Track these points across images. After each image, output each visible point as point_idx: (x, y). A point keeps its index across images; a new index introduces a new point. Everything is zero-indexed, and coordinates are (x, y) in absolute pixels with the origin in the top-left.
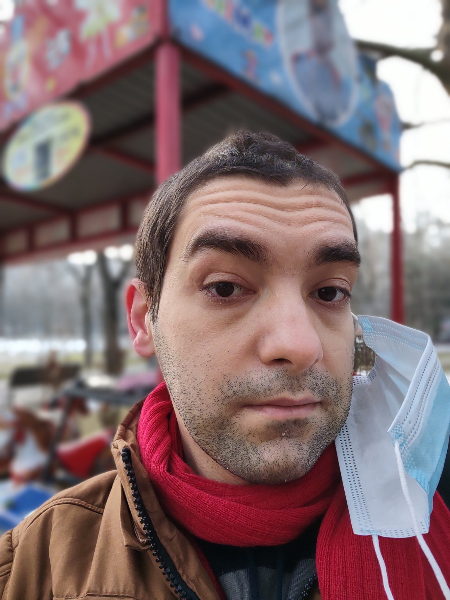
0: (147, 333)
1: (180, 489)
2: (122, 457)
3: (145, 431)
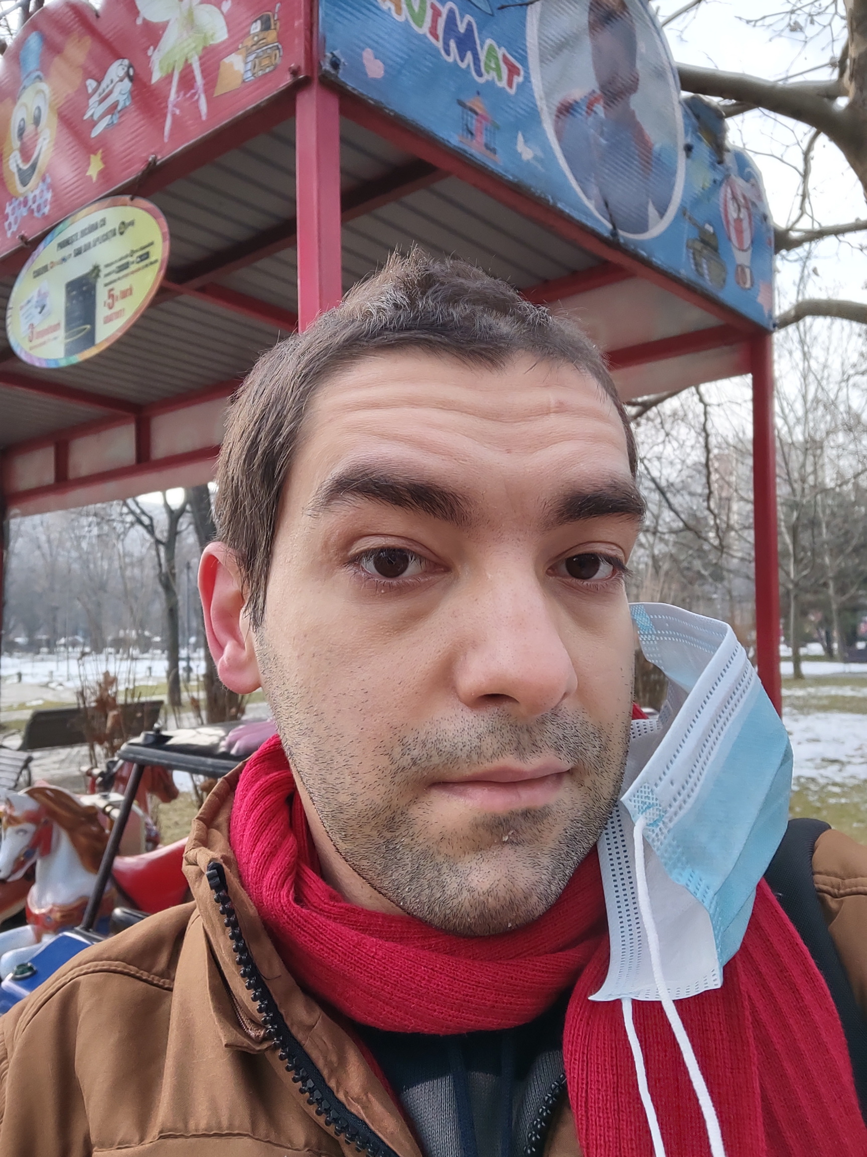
0: (244, 648)
1: (322, 933)
2: (209, 880)
3: (246, 831)
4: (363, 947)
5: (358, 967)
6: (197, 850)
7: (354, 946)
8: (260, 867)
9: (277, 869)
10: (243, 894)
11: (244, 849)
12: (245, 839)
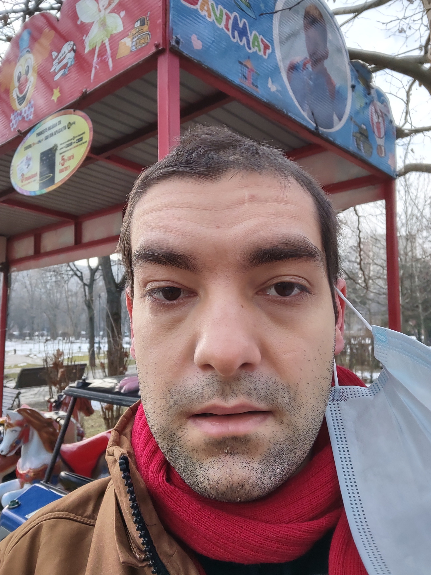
2: (120, 465)
3: (141, 438)
4: (203, 511)
5: (200, 522)
6: (114, 447)
7: (198, 510)
8: (148, 459)
9: (158, 461)
10: (138, 475)
11: (139, 448)
12: (141, 442)
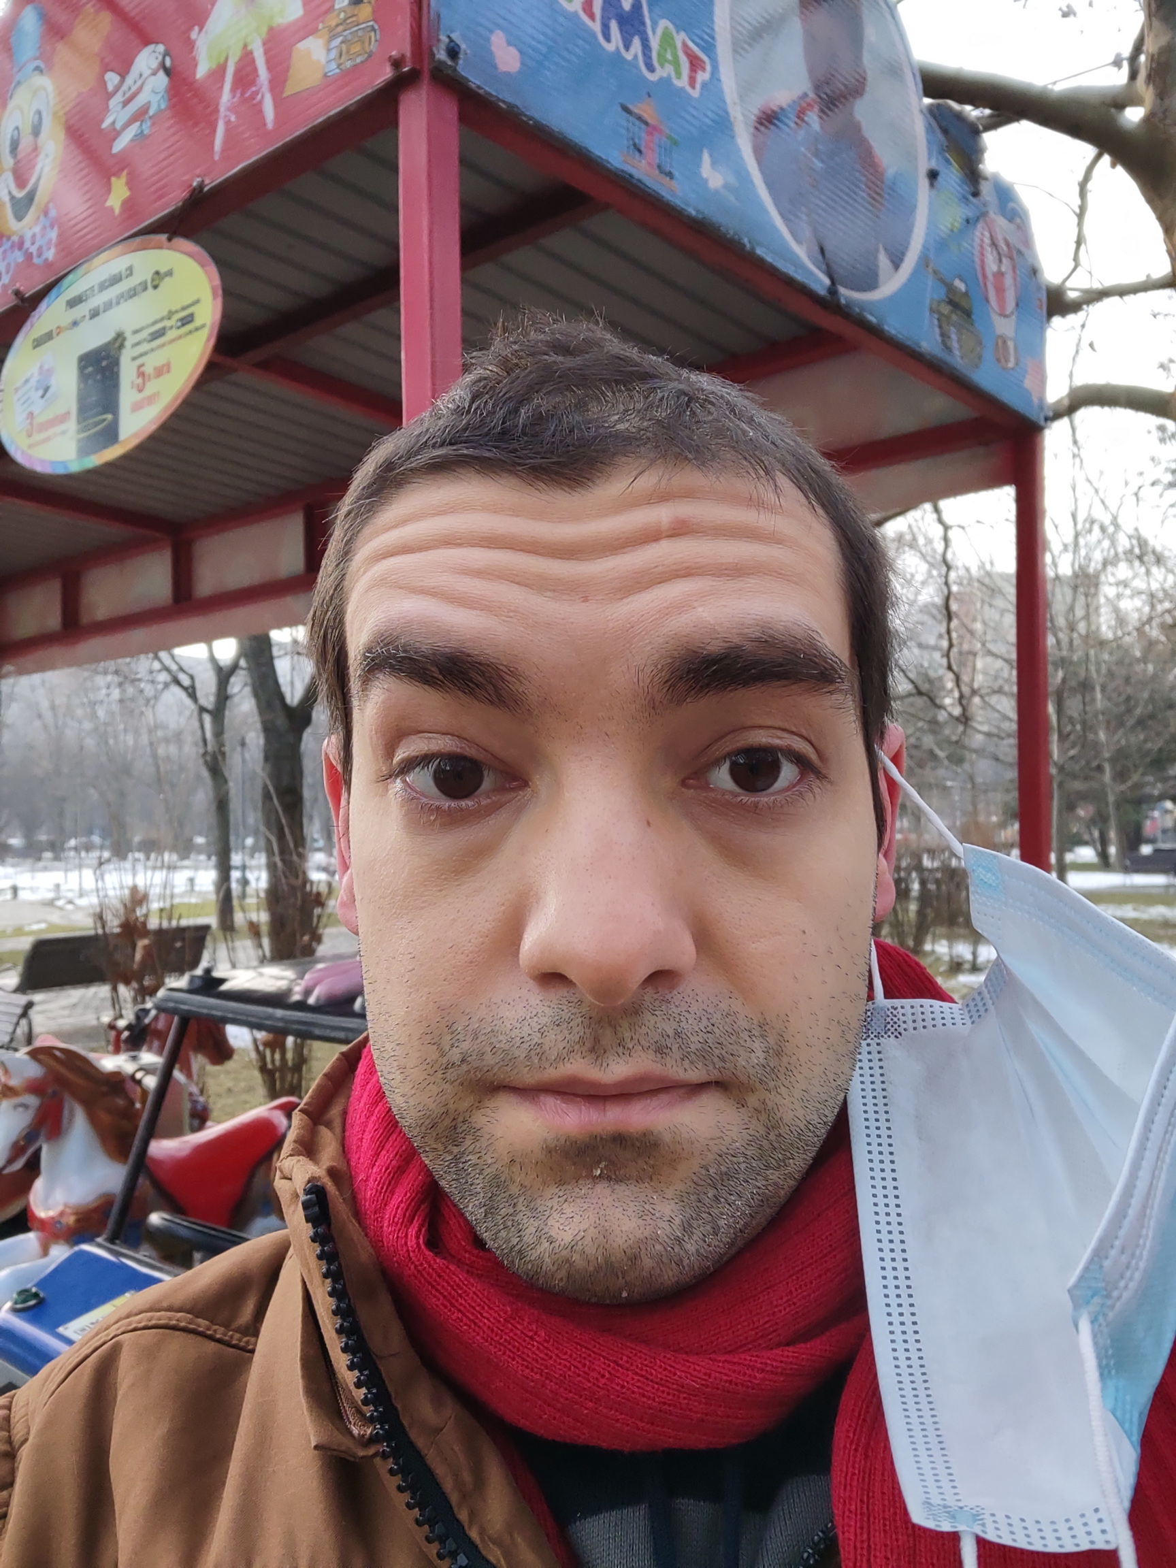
2: (305, 1208)
3: (367, 1133)
4: (518, 1323)
5: (510, 1350)
7: (505, 1319)
8: (382, 1188)
9: (406, 1194)
11: (362, 1160)
12: (365, 1144)
